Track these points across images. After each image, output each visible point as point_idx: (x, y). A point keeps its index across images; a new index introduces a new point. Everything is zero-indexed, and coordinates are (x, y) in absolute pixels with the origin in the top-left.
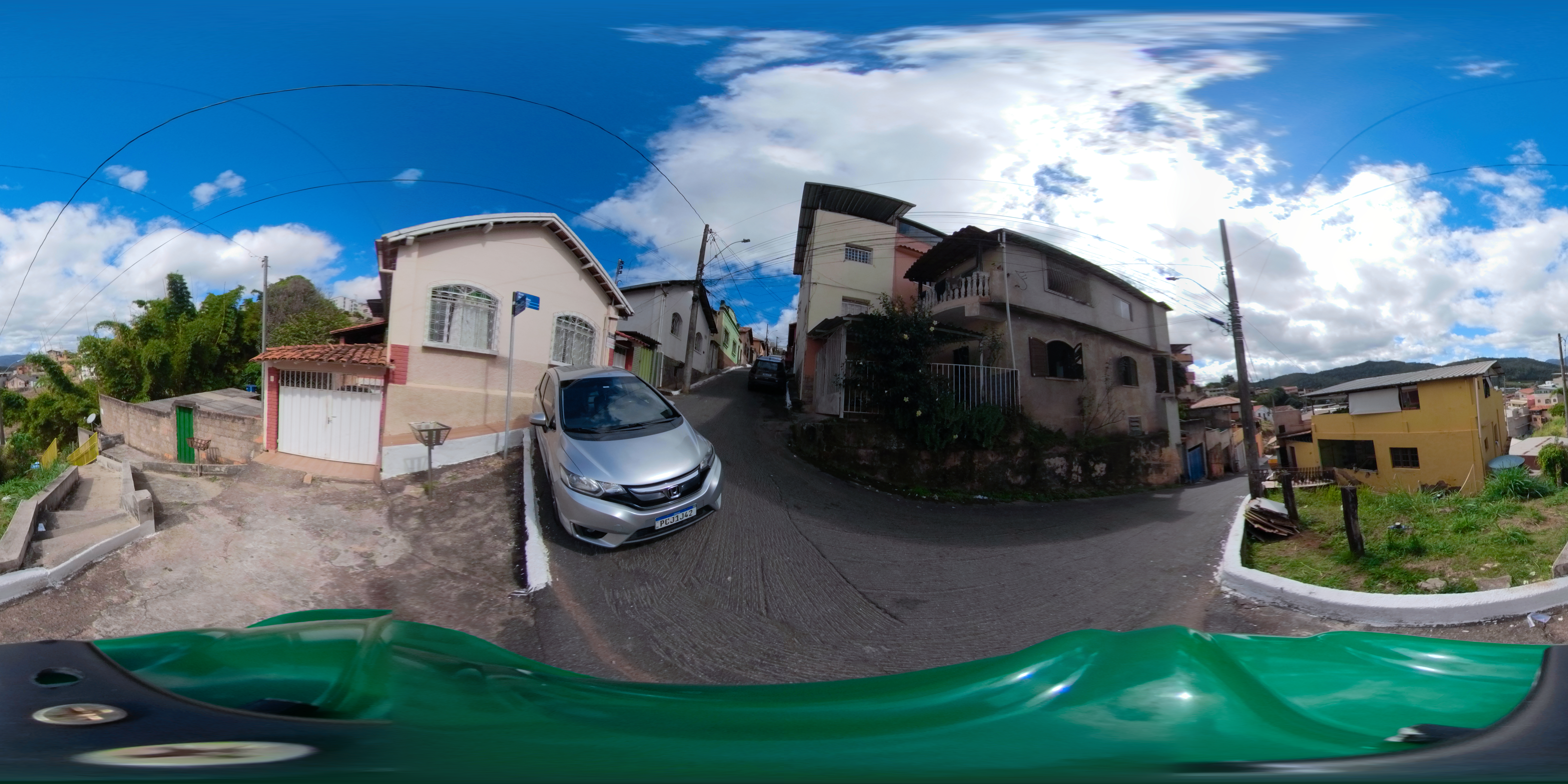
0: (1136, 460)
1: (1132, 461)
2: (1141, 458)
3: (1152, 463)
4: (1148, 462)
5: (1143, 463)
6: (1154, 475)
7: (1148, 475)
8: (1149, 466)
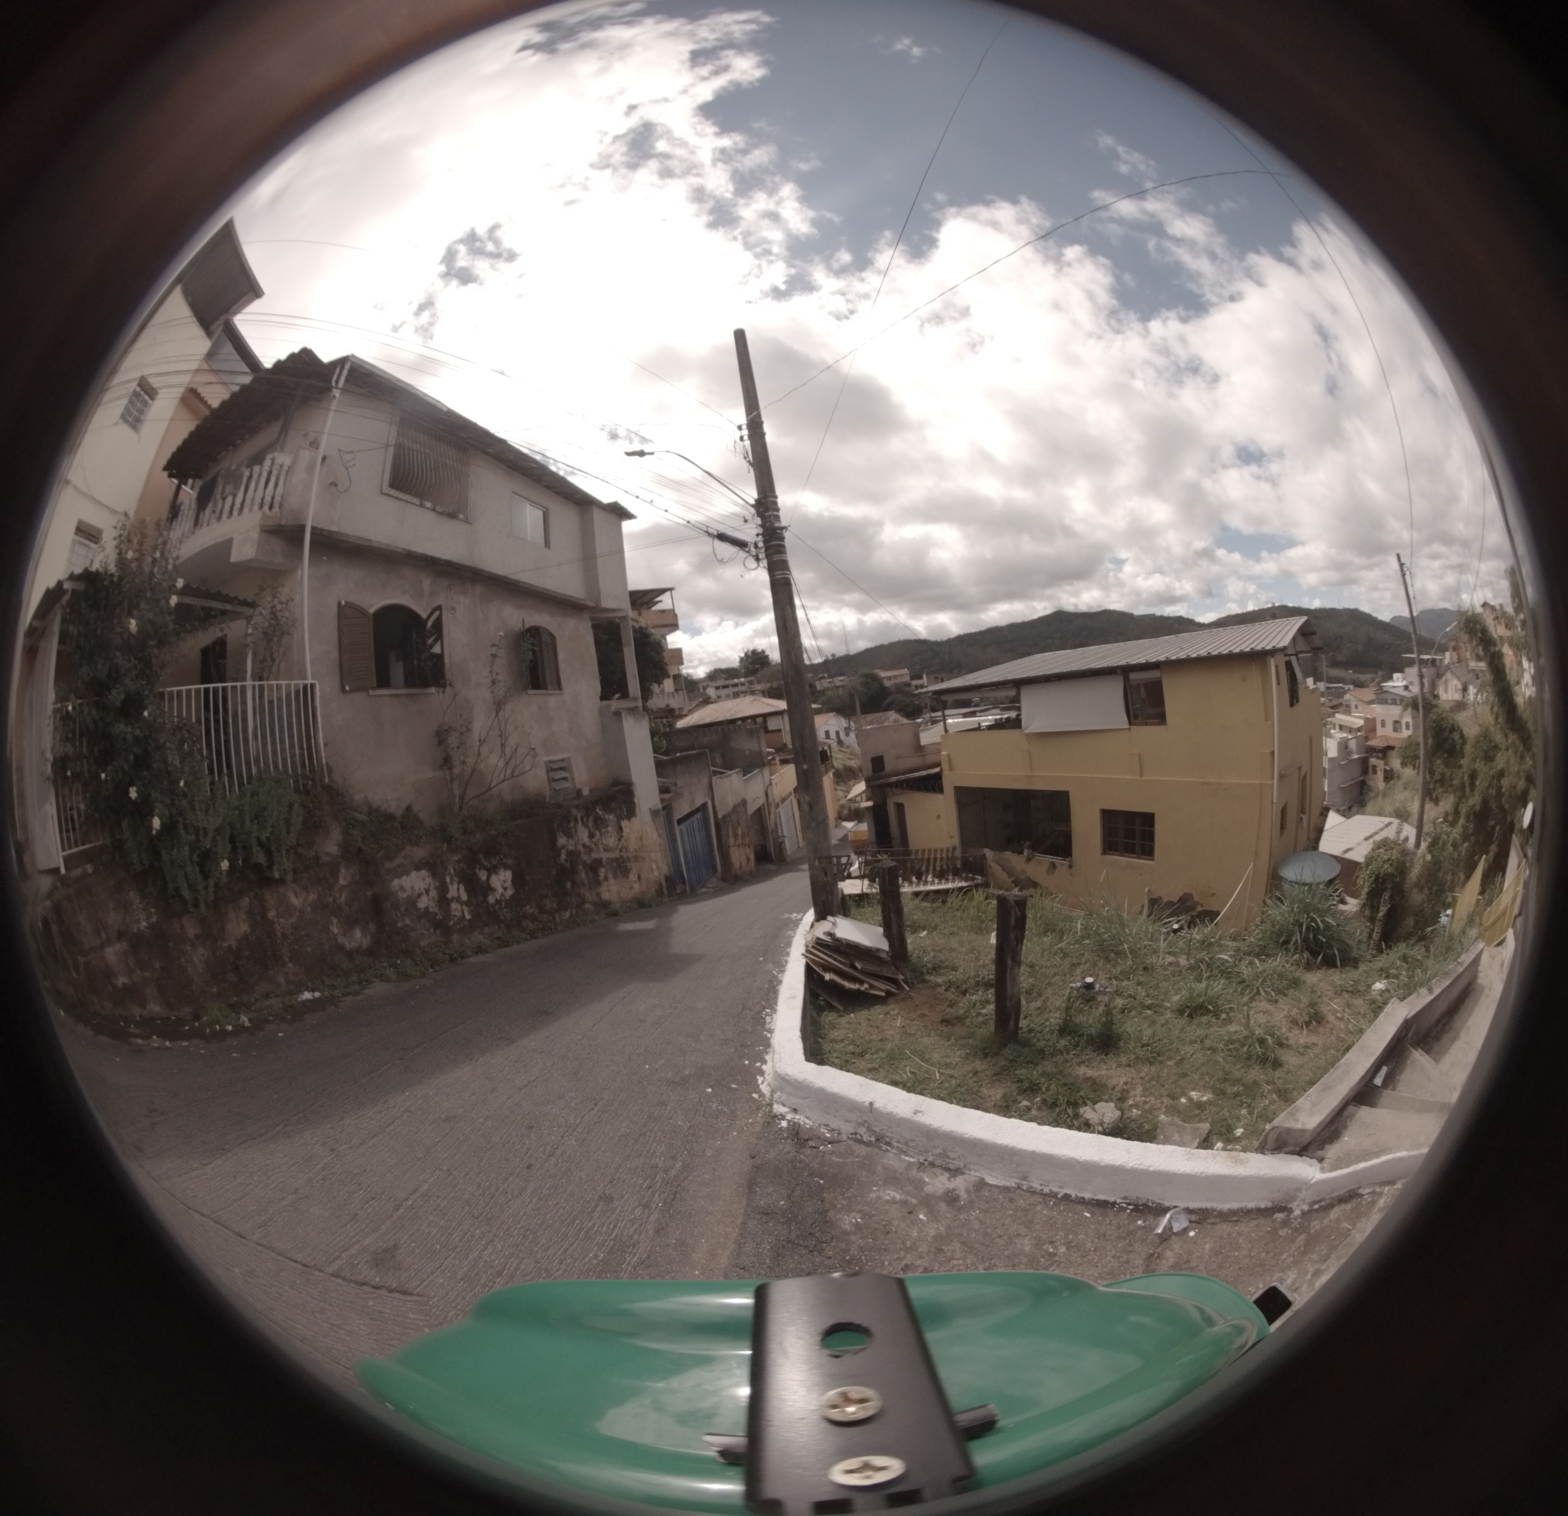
0: (571, 854)
1: (563, 856)
2: (580, 847)
3: (605, 856)
4: (595, 855)
5: (585, 858)
6: (612, 881)
7: (599, 884)
8: (598, 863)
